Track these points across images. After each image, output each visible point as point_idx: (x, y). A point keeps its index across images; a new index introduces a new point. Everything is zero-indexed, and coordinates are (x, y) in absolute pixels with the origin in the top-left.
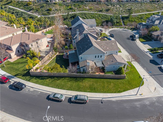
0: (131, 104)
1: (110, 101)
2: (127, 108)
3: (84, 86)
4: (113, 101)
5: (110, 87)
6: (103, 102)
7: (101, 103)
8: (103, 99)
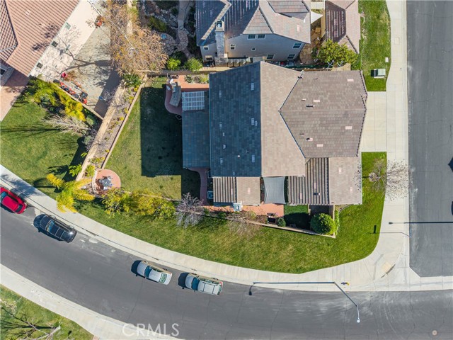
0: (310, 304)
1: (268, 292)
2: (298, 311)
3: (219, 246)
4: (276, 293)
5: (284, 254)
6: (253, 293)
7: (247, 295)
8: (255, 285)
